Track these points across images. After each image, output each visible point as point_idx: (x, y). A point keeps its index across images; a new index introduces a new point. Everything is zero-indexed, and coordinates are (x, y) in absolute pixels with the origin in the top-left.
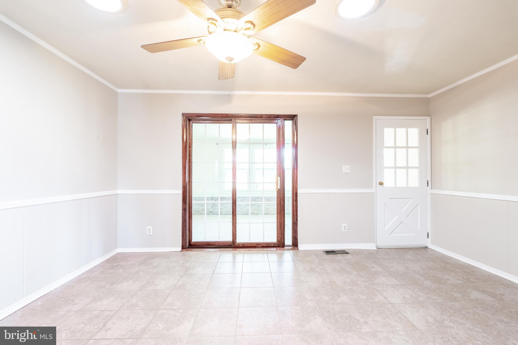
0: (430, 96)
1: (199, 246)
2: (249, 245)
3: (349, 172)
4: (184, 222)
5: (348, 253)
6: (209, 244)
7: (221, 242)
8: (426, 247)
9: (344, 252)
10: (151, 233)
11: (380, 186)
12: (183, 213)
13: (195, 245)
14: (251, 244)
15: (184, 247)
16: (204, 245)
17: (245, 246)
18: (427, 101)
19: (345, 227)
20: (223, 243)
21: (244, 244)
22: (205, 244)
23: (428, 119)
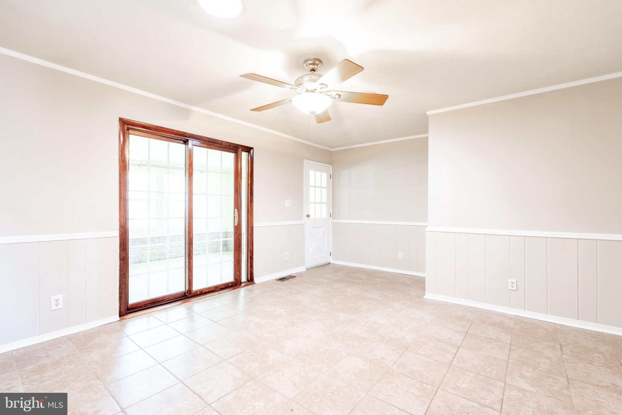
0: (332, 150)
1: (140, 307)
2: (207, 291)
3: (290, 206)
4: (123, 277)
5: (295, 277)
6: (155, 301)
7: (170, 295)
8: (329, 263)
9: (291, 277)
10: (61, 306)
11: (307, 218)
12: (122, 265)
13: (136, 308)
14: (209, 288)
15: (122, 313)
16: (148, 305)
17: (203, 292)
18: (330, 154)
19: (287, 255)
20: (174, 295)
21: (202, 291)
22: (149, 303)
23: (331, 167)
